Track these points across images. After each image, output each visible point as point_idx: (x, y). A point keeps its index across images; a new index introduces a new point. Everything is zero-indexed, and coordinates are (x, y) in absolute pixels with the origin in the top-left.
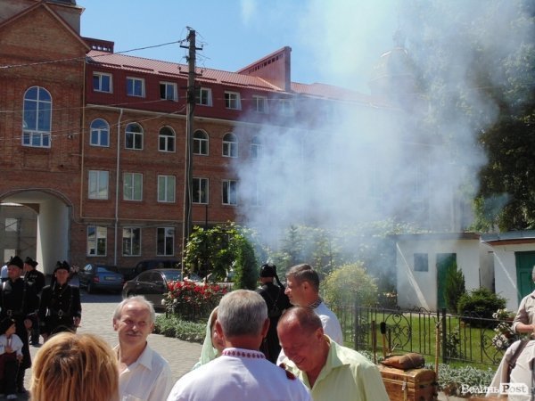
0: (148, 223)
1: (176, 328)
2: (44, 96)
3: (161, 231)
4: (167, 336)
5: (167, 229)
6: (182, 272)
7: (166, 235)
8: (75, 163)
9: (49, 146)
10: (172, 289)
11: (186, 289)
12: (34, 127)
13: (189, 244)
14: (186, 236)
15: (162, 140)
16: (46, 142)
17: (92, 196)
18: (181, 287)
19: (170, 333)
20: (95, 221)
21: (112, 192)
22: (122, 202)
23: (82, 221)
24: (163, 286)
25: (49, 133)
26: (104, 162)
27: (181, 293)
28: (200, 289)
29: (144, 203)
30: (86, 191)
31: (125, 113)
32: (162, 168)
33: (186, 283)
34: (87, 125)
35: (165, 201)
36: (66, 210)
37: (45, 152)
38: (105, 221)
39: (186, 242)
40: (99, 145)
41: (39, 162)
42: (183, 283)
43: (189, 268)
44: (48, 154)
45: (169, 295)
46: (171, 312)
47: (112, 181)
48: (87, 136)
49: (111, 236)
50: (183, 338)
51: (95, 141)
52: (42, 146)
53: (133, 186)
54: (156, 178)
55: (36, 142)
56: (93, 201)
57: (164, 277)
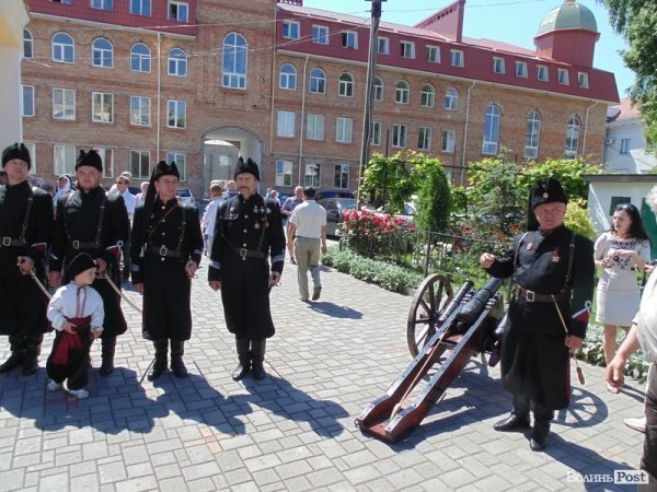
0: (327, 159)
1: (351, 263)
2: (241, 42)
3: (338, 168)
4: (340, 271)
5: (343, 166)
6: (358, 201)
7: (343, 171)
8: (266, 103)
9: (245, 88)
10: (348, 219)
11: (364, 220)
12: (232, 70)
13: (367, 171)
14: (364, 163)
15: (343, 85)
16: (242, 85)
17: (280, 134)
18: (357, 217)
19: (344, 269)
20: (282, 156)
21: (297, 132)
22: (305, 140)
23: (272, 155)
24: (338, 215)
25: (245, 76)
26: (291, 104)
27: (359, 224)
28: (380, 220)
29: (324, 142)
30: (275, 129)
31: (310, 59)
32: (341, 111)
33: (364, 213)
34: (278, 70)
35: (343, 141)
36: (259, 146)
37: (241, 93)
38: (292, 156)
39: (363, 169)
40: (287, 88)
41: (236, 102)
42: (360, 213)
43: (365, 197)
44: (243, 95)
45: (345, 226)
46: (345, 245)
47: (298, 122)
48: (277, 79)
49: (295, 171)
50: (359, 277)
51: (284, 85)
52: (239, 88)
53: (315, 127)
54: (335, 120)
55: (234, 84)
56: (280, 138)
57: (339, 206)
